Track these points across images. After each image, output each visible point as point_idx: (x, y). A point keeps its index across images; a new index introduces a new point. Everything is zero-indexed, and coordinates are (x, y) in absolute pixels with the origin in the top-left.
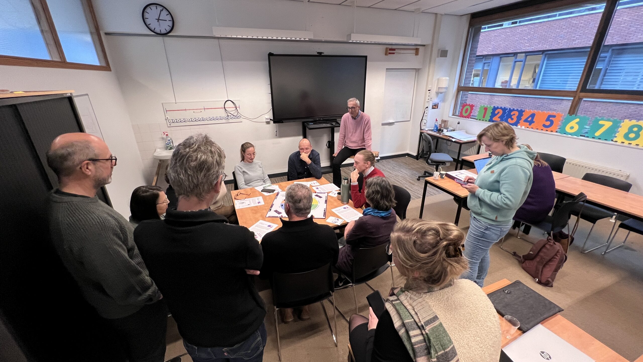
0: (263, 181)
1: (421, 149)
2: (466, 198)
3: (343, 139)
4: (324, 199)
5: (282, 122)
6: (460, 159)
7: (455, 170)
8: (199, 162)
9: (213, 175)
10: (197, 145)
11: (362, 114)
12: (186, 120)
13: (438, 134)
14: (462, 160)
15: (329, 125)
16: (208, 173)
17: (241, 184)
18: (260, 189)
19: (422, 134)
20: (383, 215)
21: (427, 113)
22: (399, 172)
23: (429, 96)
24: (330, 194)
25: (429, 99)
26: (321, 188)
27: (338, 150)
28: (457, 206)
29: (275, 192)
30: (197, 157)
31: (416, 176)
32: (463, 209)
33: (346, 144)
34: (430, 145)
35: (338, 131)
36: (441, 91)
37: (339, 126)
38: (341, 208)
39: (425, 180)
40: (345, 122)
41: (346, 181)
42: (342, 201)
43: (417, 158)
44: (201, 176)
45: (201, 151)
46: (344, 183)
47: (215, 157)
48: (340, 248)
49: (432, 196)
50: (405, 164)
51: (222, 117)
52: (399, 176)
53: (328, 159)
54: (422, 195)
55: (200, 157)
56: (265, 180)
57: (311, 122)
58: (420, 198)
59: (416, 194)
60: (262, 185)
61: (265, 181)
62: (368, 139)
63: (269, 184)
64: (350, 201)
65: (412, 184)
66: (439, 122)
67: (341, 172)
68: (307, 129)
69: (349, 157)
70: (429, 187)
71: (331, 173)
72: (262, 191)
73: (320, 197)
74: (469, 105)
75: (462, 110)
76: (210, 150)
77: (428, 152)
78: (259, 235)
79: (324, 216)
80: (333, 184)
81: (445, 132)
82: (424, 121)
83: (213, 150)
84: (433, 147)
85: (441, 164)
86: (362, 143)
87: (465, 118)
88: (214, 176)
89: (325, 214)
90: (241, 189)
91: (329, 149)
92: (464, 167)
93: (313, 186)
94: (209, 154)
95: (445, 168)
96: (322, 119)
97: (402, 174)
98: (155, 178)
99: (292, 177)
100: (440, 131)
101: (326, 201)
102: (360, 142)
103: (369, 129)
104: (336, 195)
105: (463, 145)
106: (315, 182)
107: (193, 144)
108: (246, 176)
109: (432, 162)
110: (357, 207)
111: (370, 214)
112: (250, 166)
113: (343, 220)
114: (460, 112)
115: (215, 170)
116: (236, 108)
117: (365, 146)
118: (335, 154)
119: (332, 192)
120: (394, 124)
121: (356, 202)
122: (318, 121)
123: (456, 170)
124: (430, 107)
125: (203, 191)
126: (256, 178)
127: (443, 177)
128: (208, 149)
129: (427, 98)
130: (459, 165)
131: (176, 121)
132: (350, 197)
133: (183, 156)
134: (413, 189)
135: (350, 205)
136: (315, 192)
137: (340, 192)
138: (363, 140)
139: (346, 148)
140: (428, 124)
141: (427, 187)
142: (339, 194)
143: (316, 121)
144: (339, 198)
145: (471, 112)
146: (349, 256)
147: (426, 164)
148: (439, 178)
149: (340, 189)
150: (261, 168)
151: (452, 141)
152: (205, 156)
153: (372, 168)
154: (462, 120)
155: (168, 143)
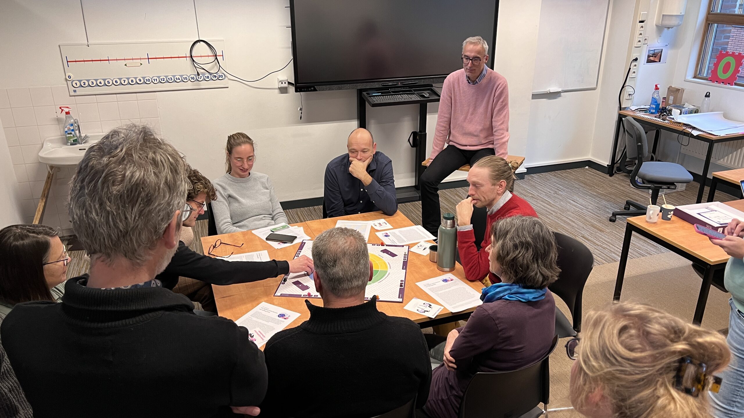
0: (271, 216)
1: (619, 151)
2: (721, 266)
3: (445, 127)
4: (400, 260)
5: (315, 90)
6: (710, 176)
7: (697, 203)
8: (129, 186)
9: (159, 210)
10: (124, 150)
11: (491, 73)
12: (109, 82)
13: (658, 119)
14: (714, 177)
15: (415, 97)
16: (147, 209)
17: (222, 223)
18: (263, 233)
19: (623, 119)
20: (530, 297)
21: (634, 72)
22: (570, 203)
23: (641, 34)
24: (413, 249)
25: (640, 41)
26: (394, 235)
27: (434, 152)
28: (700, 280)
29: (296, 242)
30: (124, 176)
31: (609, 213)
32: (713, 289)
33: (451, 138)
34: (640, 144)
35: (435, 111)
36: (667, 22)
37: (438, 100)
38: (437, 281)
39: (628, 223)
40: (452, 90)
41: (449, 221)
42: (441, 266)
43: (610, 170)
44: (132, 214)
45: (133, 161)
46: (445, 225)
47: (164, 174)
48: (433, 369)
49: (642, 258)
50: (583, 185)
51: (185, 76)
52: (568, 211)
53: (412, 172)
54: (620, 255)
55: (130, 175)
56: (275, 213)
57: (377, 90)
58: (615, 261)
59: (606, 251)
60: (268, 225)
61: (276, 217)
62: (502, 129)
63: (284, 224)
64: (458, 265)
65: (598, 229)
66: (663, 93)
67: (440, 199)
68: (368, 106)
69: (457, 169)
70: (636, 238)
71: (417, 201)
72: (267, 239)
73: (393, 255)
74: (733, 55)
75: (716, 65)
76: (153, 158)
77: (635, 159)
78: (260, 334)
79: (399, 298)
80: (420, 228)
81: (677, 116)
82: (628, 90)
83: (158, 158)
84: (647, 149)
85: (665, 187)
86: (486, 137)
87: (722, 85)
88: (162, 214)
89: (402, 292)
90: (222, 233)
91: (415, 149)
92: (717, 193)
93: (378, 231)
94: (151, 168)
95: (674, 194)
96: (400, 84)
97: (575, 206)
98: (41, 205)
99: (331, 209)
100: (665, 112)
101: (405, 265)
102: (482, 135)
103: (505, 106)
104: (428, 251)
105: (716, 145)
106: (382, 221)
107: (117, 148)
108: (235, 205)
109: (645, 182)
110: (473, 279)
111: (500, 298)
112: (243, 185)
113: (442, 308)
114: (712, 71)
115: (163, 202)
116: (216, 58)
117: (493, 144)
118: (427, 163)
119: (419, 245)
120: (560, 96)
121: (468, 267)
122: (391, 88)
123: (699, 201)
124: (643, 58)
125: (139, 246)
126: (256, 212)
127: (669, 216)
128: (147, 157)
129: (637, 38)
130: (707, 189)
131: (87, 84)
132: (456, 257)
133: (96, 173)
134: (599, 241)
135: (458, 275)
136: (383, 244)
137: (435, 244)
138: (490, 130)
139: (451, 148)
140: (636, 97)
141: (632, 238)
142: (433, 248)
143: (388, 89)
144: (434, 259)
145: (736, 71)
146: (452, 387)
147: (630, 185)
148: (659, 218)
149: (435, 238)
150: (267, 189)
151: (692, 136)
152: (140, 171)
153: (508, 196)
154: (715, 89)
155: (69, 129)
